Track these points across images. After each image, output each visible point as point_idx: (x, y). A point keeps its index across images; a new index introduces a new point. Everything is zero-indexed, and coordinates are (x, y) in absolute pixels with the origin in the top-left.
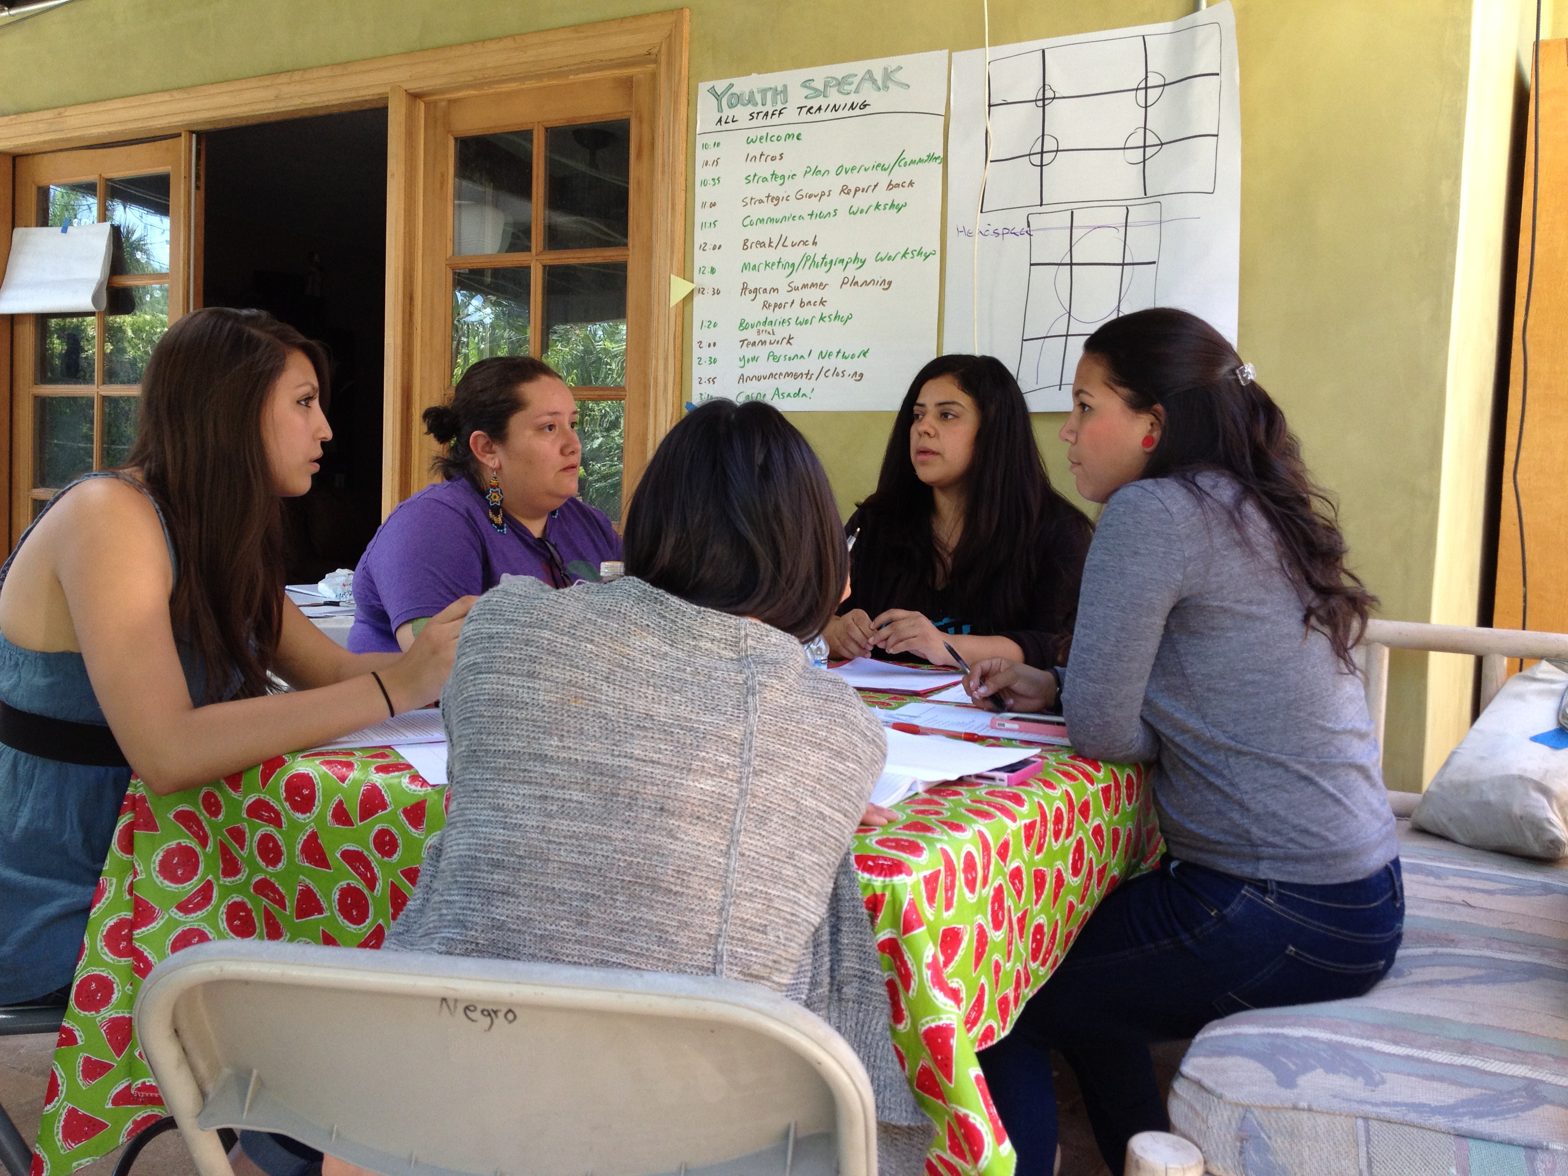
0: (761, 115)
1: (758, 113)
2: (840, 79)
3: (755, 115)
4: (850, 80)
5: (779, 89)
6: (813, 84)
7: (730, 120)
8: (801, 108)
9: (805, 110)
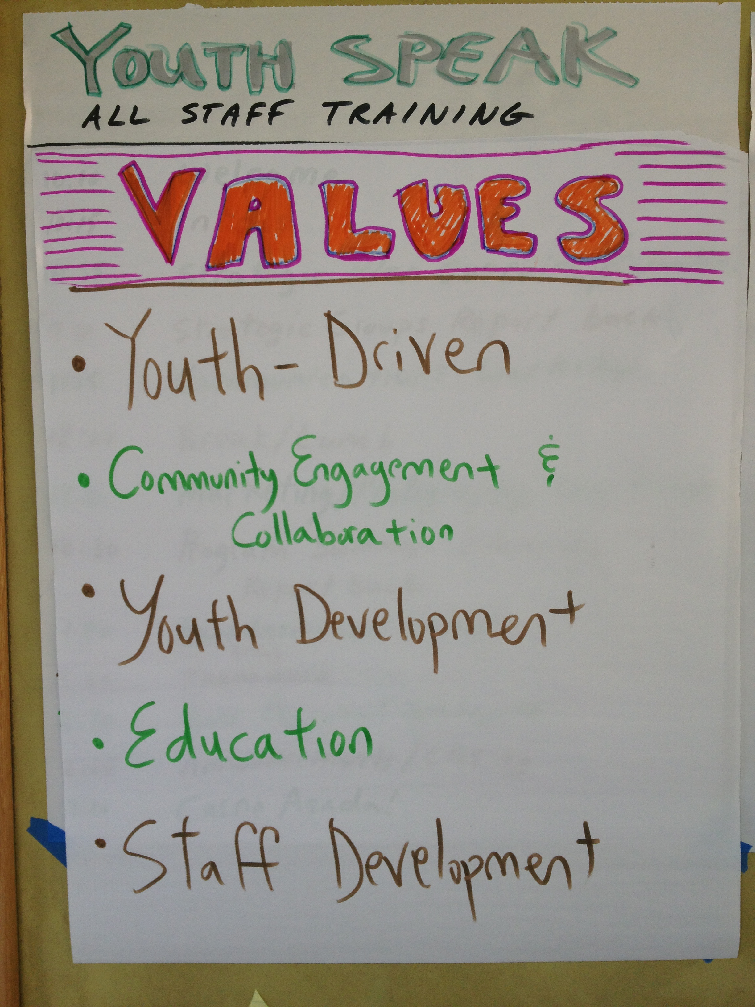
0: (217, 114)
1: (209, 108)
2: (444, 40)
3: (200, 112)
4: (473, 48)
5: (269, 50)
6: (365, 48)
7: (124, 115)
8: (335, 105)
9: (344, 112)
